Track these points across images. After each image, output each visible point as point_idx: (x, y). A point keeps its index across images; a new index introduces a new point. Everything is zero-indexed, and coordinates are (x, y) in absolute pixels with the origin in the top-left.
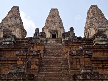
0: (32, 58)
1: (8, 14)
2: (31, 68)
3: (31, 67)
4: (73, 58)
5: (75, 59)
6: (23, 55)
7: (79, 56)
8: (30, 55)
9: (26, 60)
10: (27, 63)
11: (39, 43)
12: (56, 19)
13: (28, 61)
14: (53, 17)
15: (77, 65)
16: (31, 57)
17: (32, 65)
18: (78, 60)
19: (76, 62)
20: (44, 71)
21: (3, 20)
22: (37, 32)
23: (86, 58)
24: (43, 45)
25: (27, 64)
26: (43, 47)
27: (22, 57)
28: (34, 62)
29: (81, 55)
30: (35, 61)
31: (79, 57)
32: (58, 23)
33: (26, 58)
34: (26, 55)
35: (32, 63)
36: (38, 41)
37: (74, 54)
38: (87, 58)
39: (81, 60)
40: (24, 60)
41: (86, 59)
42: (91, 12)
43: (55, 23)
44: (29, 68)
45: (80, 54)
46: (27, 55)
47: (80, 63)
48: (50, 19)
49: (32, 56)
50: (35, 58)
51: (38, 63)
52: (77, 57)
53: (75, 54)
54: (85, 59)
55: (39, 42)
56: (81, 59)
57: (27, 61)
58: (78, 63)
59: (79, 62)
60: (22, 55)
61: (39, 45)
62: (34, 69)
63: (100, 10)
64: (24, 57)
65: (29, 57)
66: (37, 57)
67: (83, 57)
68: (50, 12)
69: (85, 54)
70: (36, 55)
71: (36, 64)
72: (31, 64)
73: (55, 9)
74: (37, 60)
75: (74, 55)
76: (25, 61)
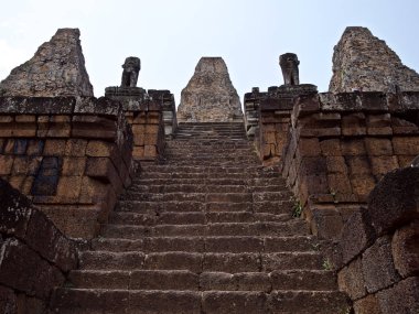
0: (71, 136)
1: (38, 54)
2: (57, 199)
3: (55, 194)
4: (322, 139)
5: (336, 144)
6: (14, 124)
7: (363, 123)
8: (60, 119)
9: (33, 149)
10: (33, 167)
11: (136, 114)
12: (219, 89)
13: (41, 153)
14: (208, 81)
15: (350, 176)
16: (65, 133)
17: (63, 180)
18: (355, 149)
19: (347, 158)
20: (141, 218)
21: (14, 72)
22: (129, 70)
23: (403, 135)
24: (155, 121)
25: (37, 175)
26: (153, 130)
27: (7, 133)
28: (81, 164)
29: (373, 120)
30: (89, 157)
31: (360, 131)
32: (225, 101)
33: (35, 138)
34: (32, 119)
35: (65, 167)
36: (131, 103)
37: (326, 112)
38: (409, 136)
39: (375, 145)
40: (19, 151)
41: (407, 140)
42: (348, 44)
43: (215, 101)
44: (44, 199)
45: (367, 113)
46: (42, 120)
47: (370, 165)
48: (197, 90)
49: (72, 125)
50: (89, 139)
51: (102, 168)
52: (347, 132)
53: (334, 111)
54: (399, 142)
55: (134, 106)
56: (377, 142)
57: (34, 155)
58: (358, 167)
59: (367, 158)
60: (7, 120)
61: (135, 121)
62: (78, 204)
63: (383, 42)
64: (20, 133)
65: (50, 133)
66: (98, 133)
67: (388, 131)
68: (198, 68)
69: (394, 115)
70: (93, 120)
71: (92, 172)
72: (60, 174)
73: (213, 59)
74: (102, 150)
75: (330, 117)
76: (24, 154)
